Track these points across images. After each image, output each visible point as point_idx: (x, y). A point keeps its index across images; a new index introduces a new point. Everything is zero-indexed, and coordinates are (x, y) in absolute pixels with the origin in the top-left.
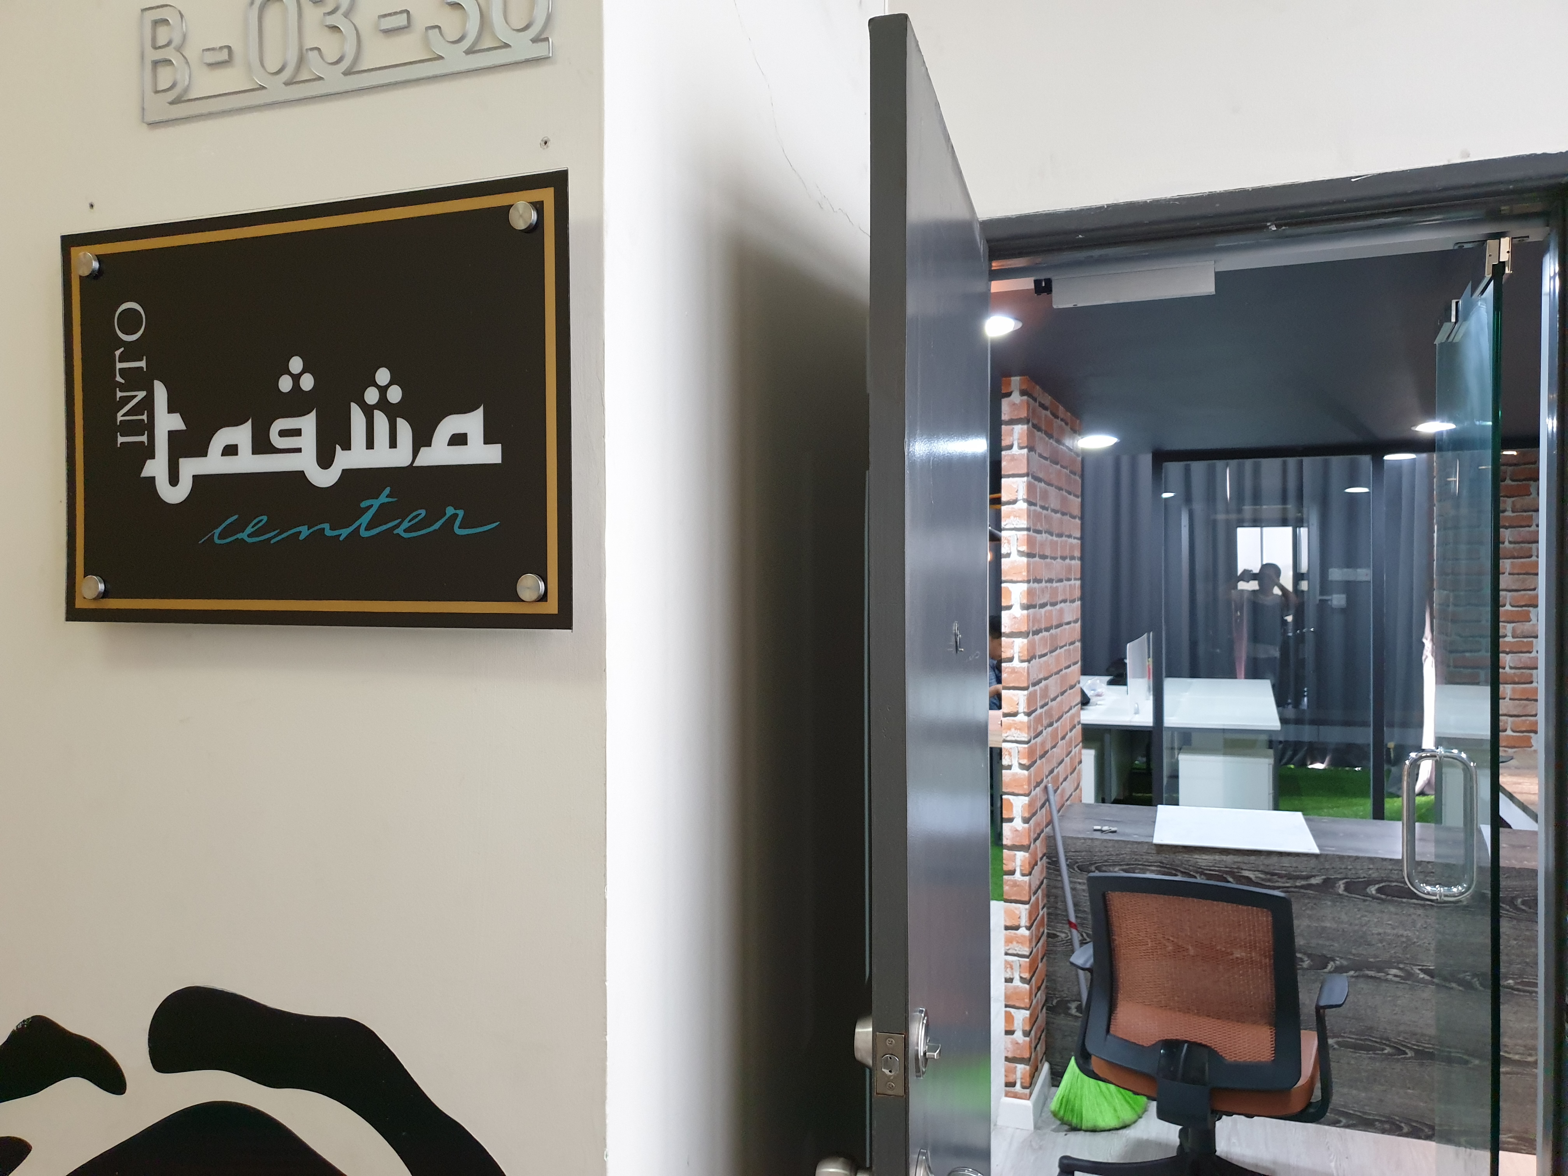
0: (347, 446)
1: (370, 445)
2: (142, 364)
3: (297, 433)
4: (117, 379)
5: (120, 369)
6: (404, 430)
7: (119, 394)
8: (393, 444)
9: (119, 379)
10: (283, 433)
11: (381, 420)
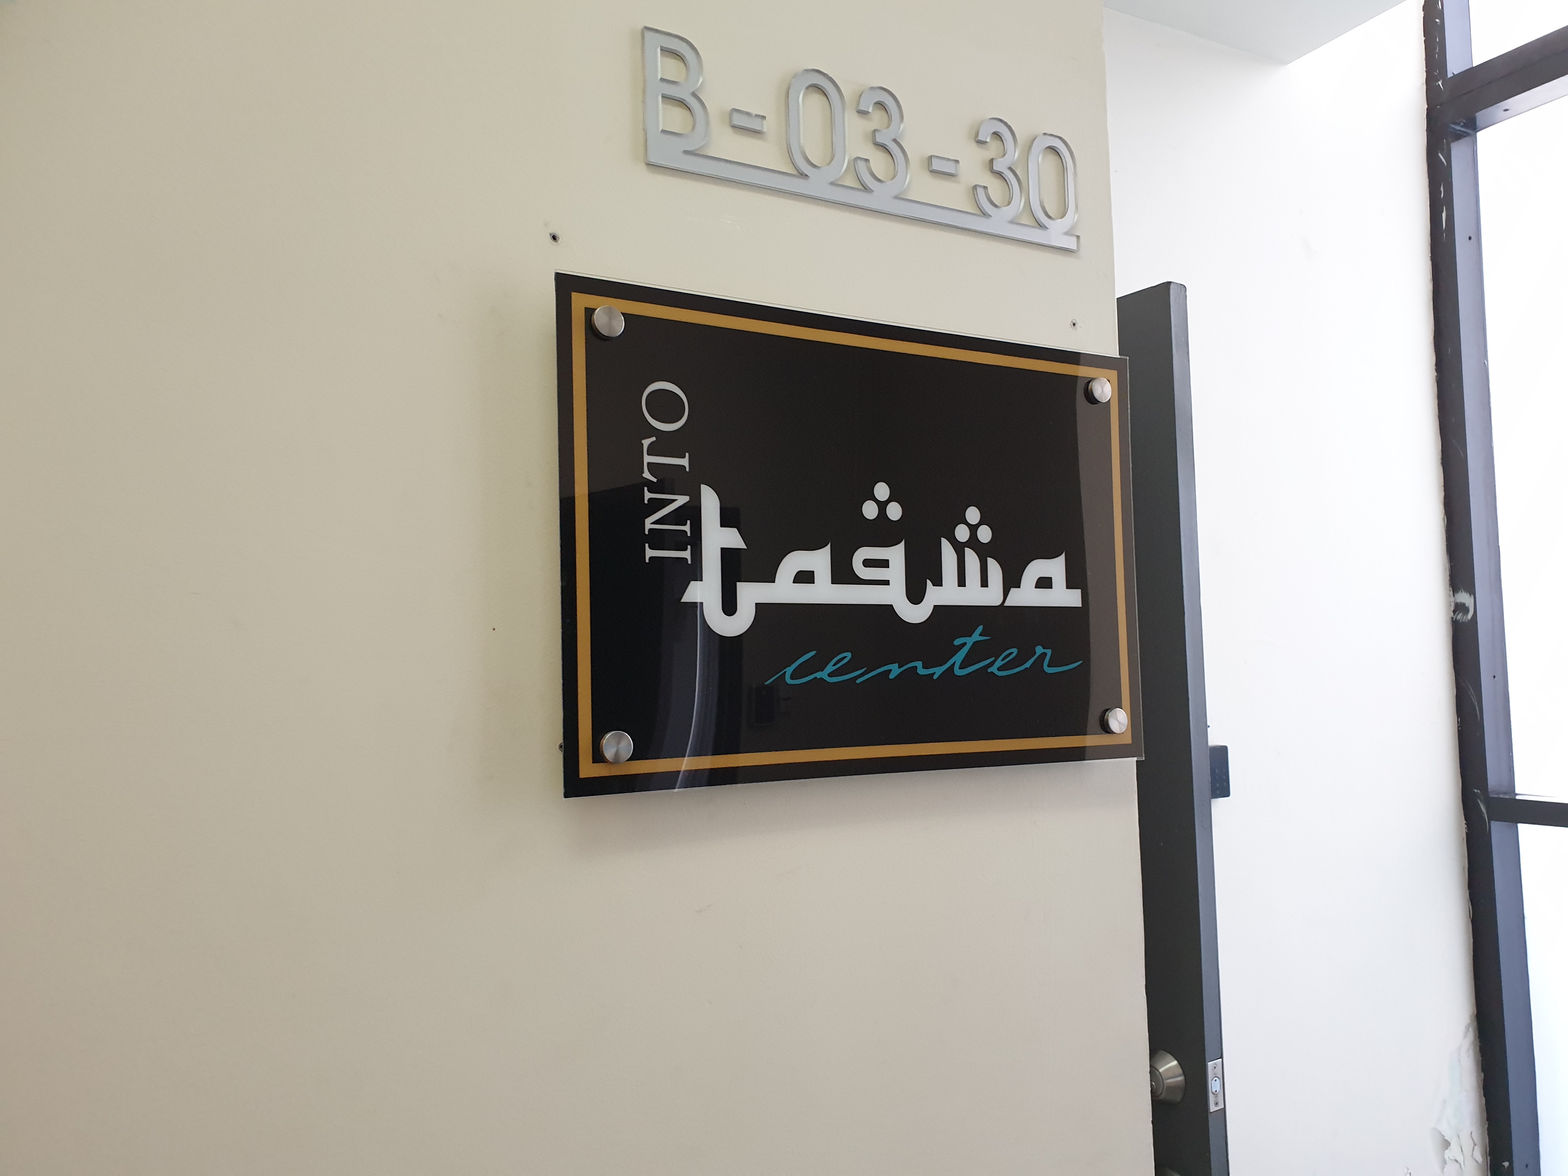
0: (938, 582)
1: (962, 582)
2: (685, 462)
3: (884, 564)
4: (644, 475)
5: (649, 464)
6: (995, 569)
7: (648, 495)
8: (984, 583)
9: (647, 475)
10: (868, 563)
11: (972, 559)
